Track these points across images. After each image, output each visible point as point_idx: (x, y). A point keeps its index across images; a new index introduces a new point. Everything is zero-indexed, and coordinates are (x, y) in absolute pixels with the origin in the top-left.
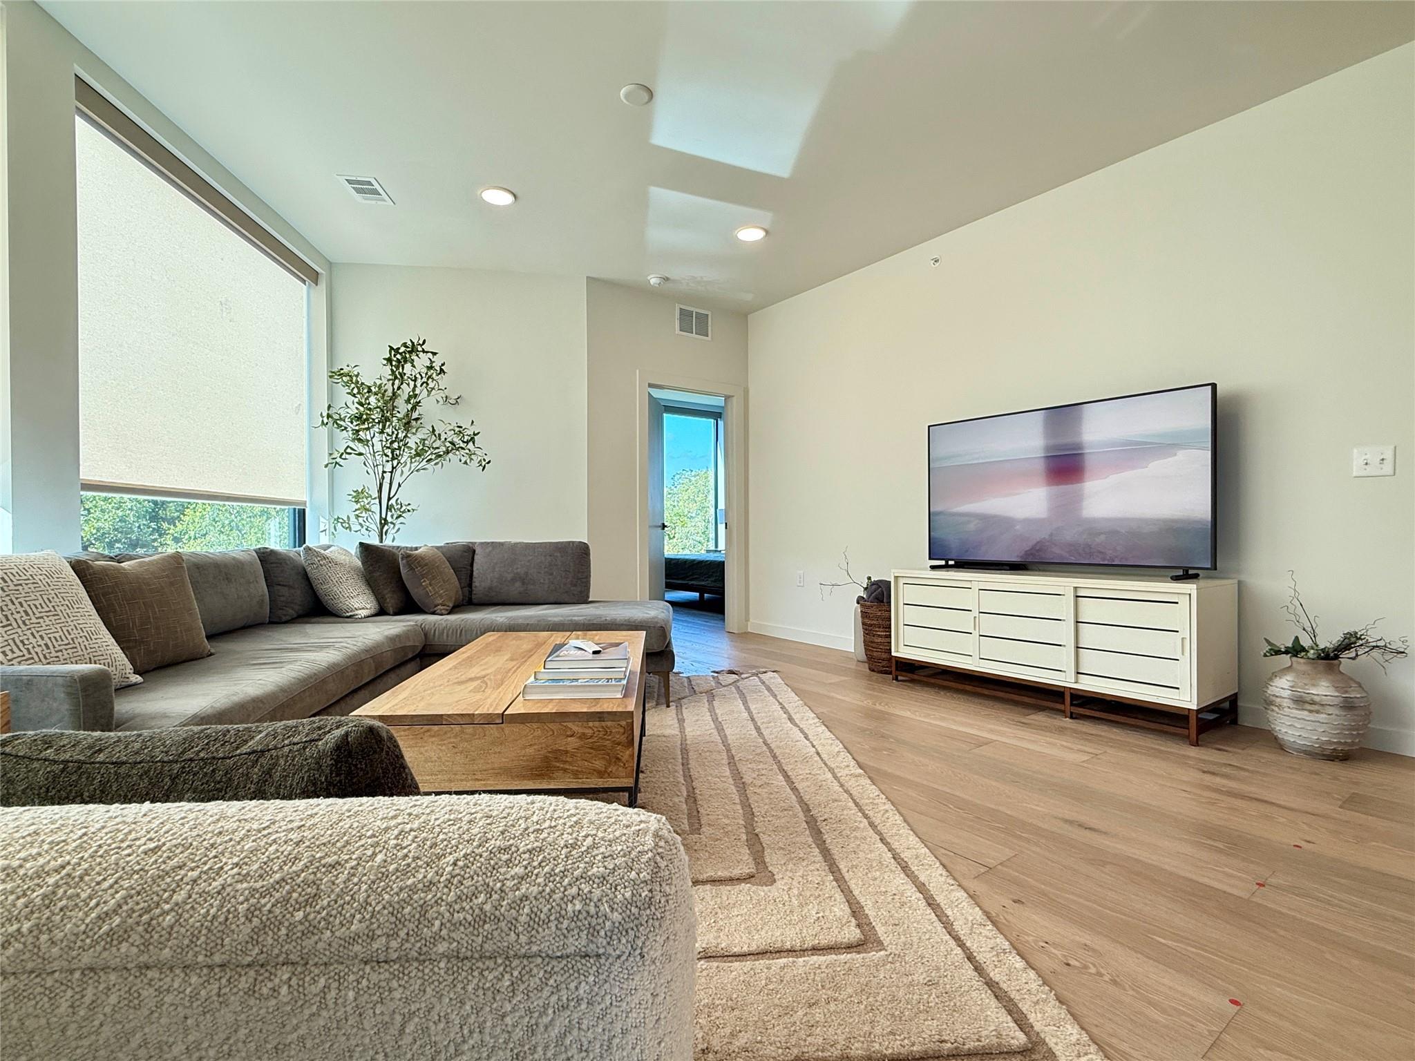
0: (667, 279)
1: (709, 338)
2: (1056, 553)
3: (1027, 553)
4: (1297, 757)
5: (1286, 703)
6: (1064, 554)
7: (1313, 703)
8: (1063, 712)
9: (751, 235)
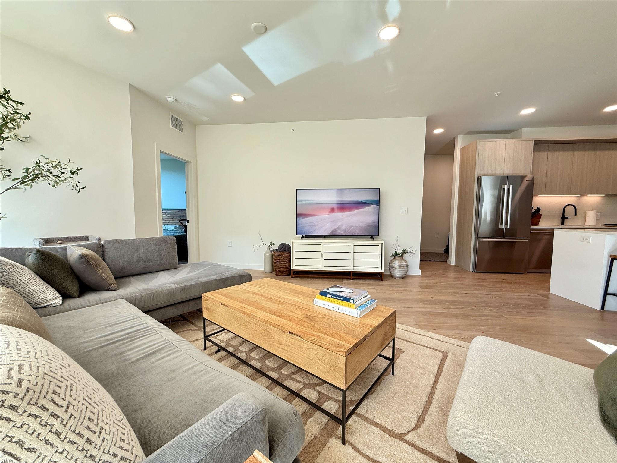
0: (176, 100)
1: (183, 133)
2: (340, 232)
3: (331, 233)
4: (397, 279)
5: (397, 267)
6: (342, 233)
7: (402, 266)
8: (350, 279)
9: (238, 98)
